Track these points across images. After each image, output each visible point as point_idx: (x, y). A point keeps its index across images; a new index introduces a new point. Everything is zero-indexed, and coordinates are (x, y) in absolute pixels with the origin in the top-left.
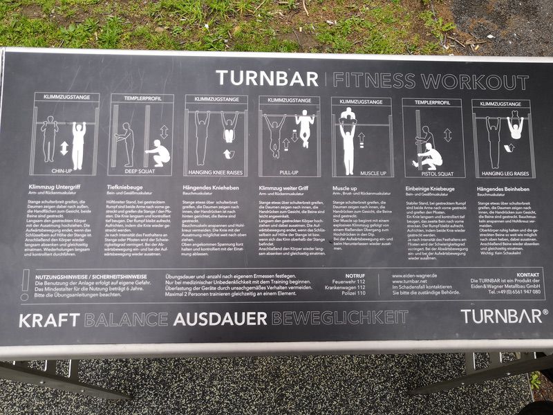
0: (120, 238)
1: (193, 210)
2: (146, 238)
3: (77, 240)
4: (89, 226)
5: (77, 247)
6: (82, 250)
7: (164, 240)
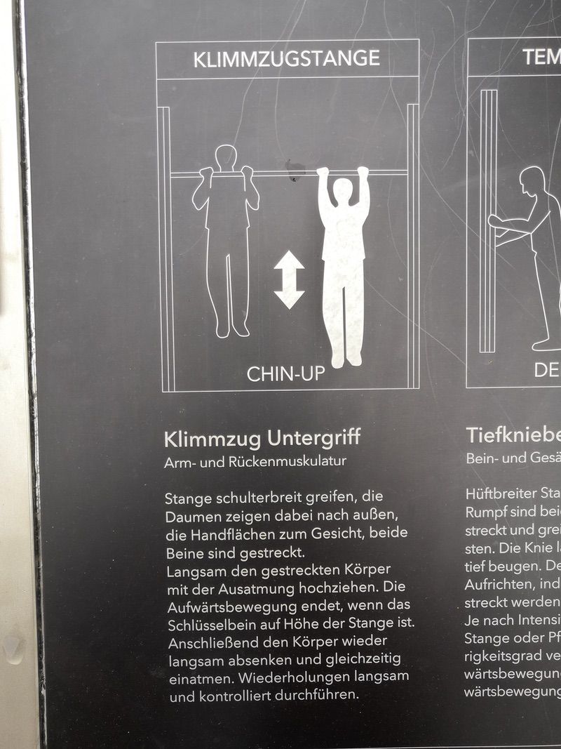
3: (360, 642)
4: (402, 587)
5: (363, 668)
6: (379, 678)
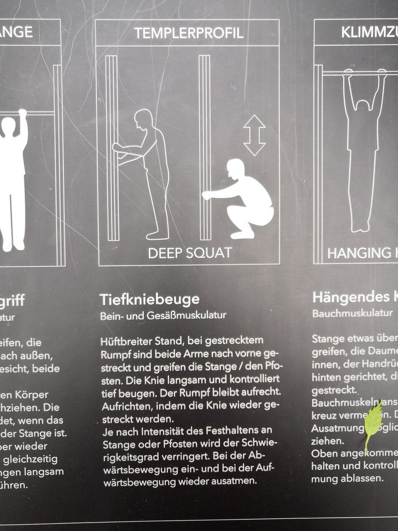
0: (145, 439)
1: (340, 359)
2: (214, 438)
4: (57, 408)
7: (262, 443)
